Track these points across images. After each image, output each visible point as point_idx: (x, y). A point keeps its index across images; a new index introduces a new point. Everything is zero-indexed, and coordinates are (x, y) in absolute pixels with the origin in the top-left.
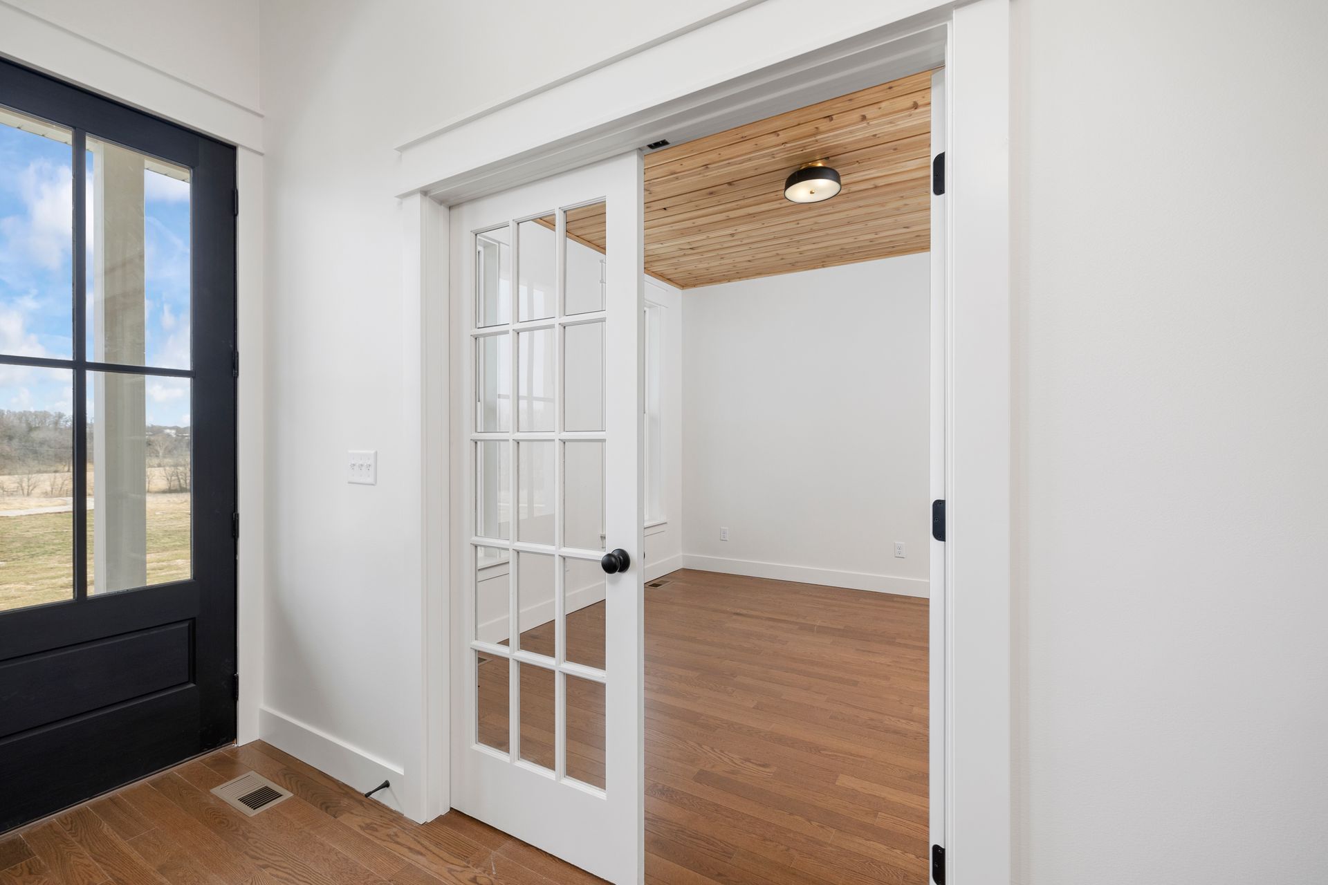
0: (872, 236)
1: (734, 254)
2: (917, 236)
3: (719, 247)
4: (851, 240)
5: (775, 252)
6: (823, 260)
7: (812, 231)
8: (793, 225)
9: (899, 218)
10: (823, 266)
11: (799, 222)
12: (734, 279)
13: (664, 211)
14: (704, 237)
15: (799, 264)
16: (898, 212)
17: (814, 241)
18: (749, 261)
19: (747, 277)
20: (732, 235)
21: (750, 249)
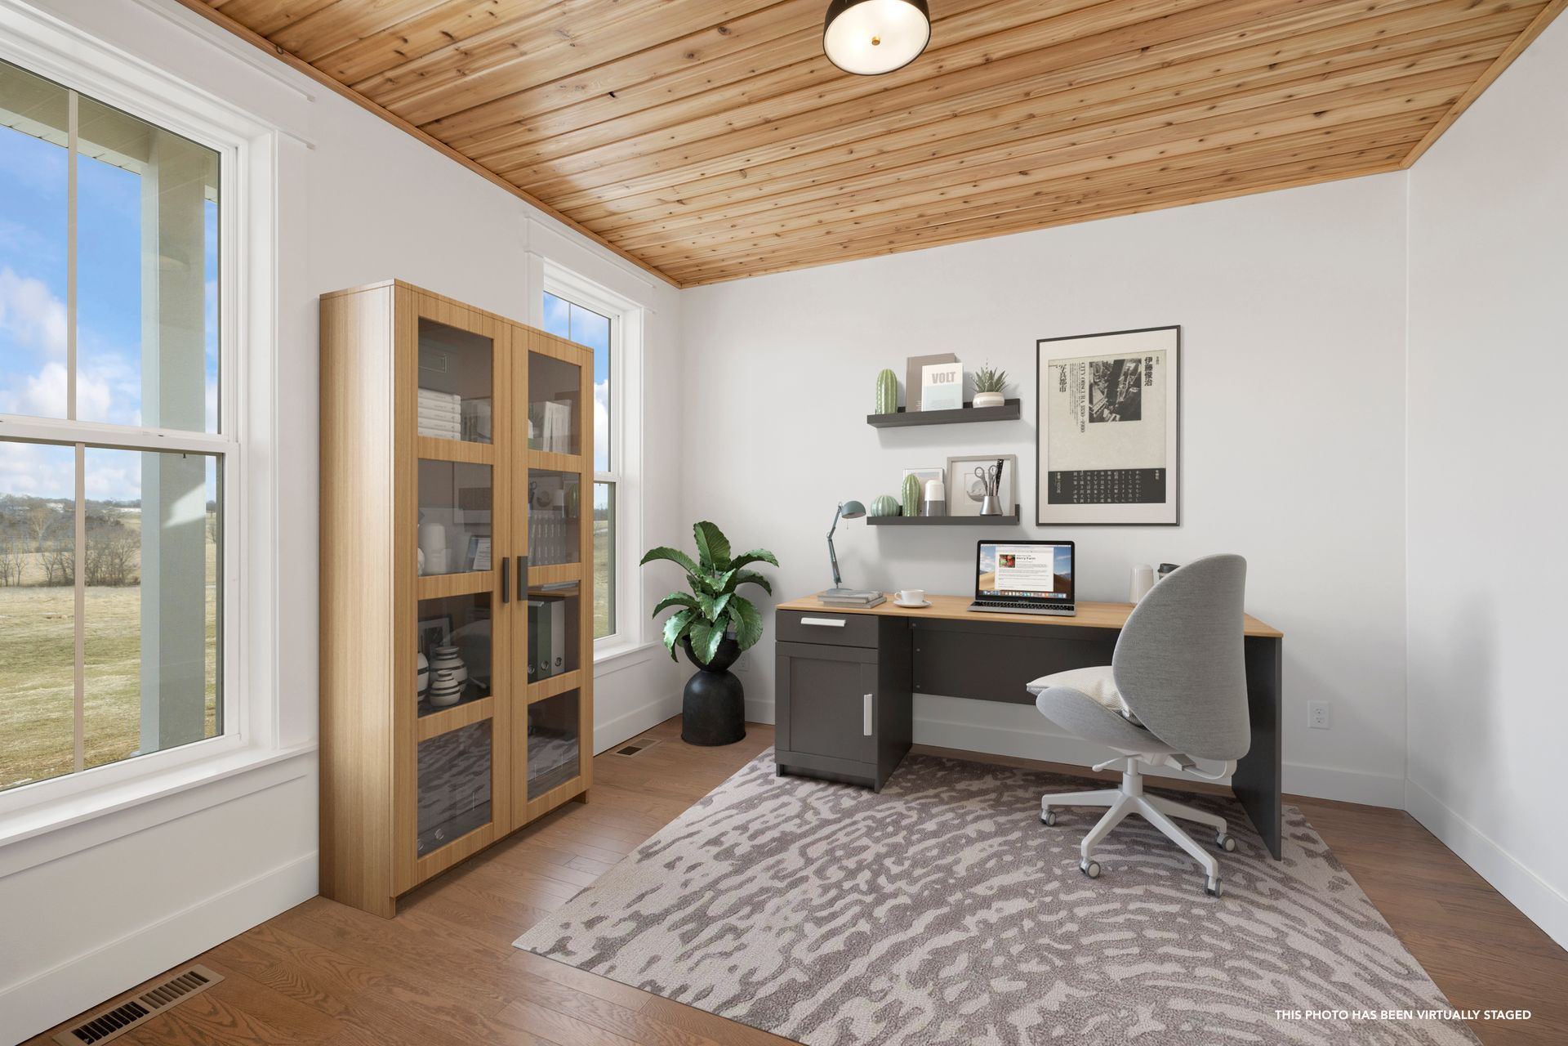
0: (968, 190)
1: (751, 218)
2: (1037, 194)
3: (723, 199)
4: (934, 196)
5: (815, 218)
6: (891, 239)
7: (875, 171)
8: (840, 156)
9: (1015, 149)
10: (891, 251)
11: (854, 147)
12: (758, 270)
13: (609, 100)
14: (696, 175)
15: (855, 245)
16: (1017, 135)
17: (879, 194)
18: (777, 235)
19: (777, 268)
20: (743, 172)
21: (777, 207)
